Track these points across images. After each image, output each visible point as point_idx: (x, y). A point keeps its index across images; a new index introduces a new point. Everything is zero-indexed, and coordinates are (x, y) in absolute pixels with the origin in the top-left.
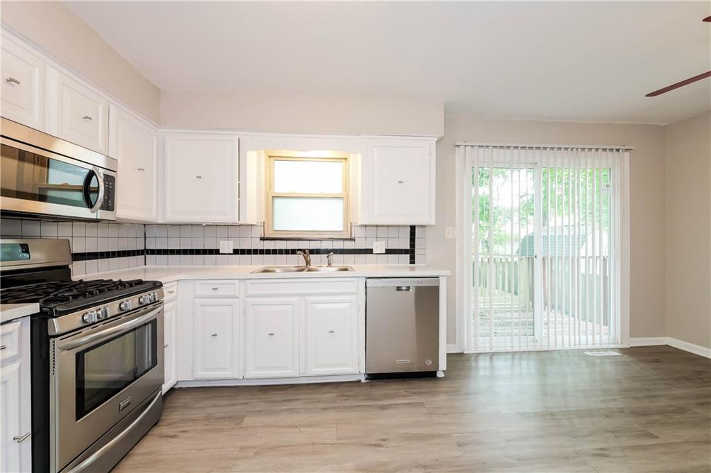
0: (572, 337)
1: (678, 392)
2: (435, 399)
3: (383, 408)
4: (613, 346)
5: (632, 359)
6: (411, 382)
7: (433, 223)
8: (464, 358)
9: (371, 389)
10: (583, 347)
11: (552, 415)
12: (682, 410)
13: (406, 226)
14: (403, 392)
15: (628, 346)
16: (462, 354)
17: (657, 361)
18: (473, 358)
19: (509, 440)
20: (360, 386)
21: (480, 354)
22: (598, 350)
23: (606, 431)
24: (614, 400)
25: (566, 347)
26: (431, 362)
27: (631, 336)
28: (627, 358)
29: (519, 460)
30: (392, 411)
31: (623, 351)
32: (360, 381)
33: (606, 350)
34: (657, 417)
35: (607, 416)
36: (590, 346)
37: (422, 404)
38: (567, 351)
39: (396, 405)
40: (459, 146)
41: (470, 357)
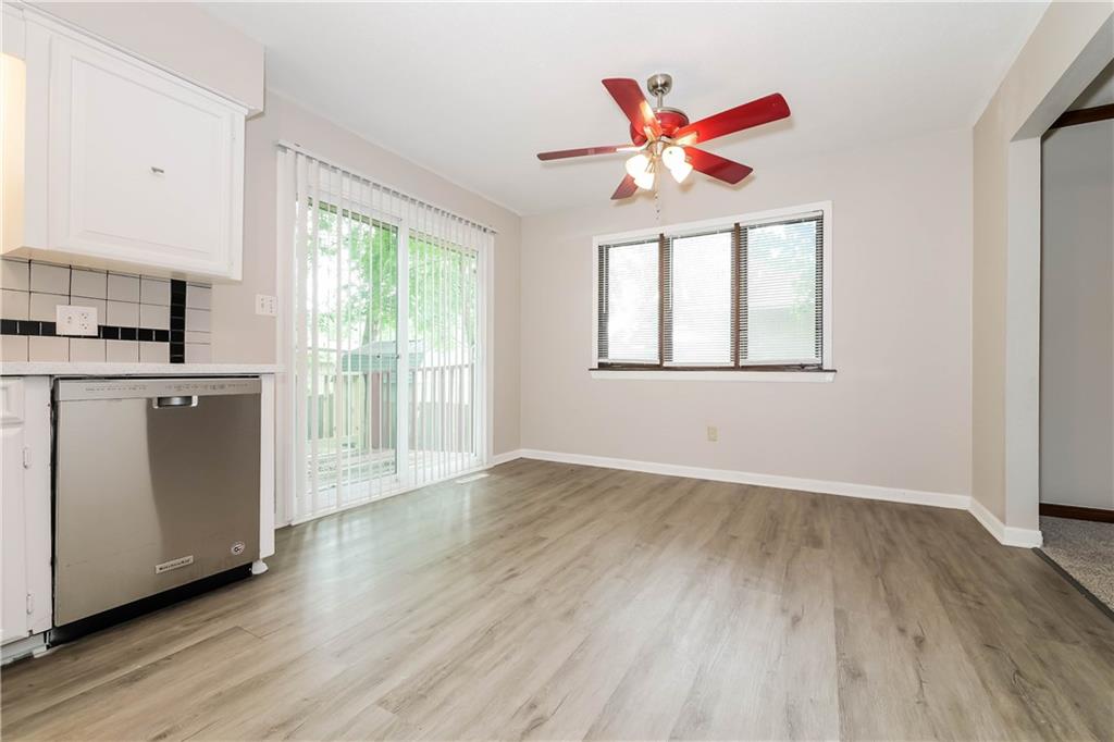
0: (442, 466)
1: (544, 494)
2: (262, 610)
3: (134, 678)
4: (480, 469)
5: (499, 477)
6: (193, 604)
7: (238, 276)
8: (294, 533)
9: (76, 659)
10: (453, 476)
11: (448, 558)
12: (553, 509)
13: (161, 280)
14: (178, 629)
15: (492, 466)
16: (289, 527)
17: (519, 474)
18: (309, 529)
19: (410, 611)
20: (35, 668)
21: (320, 519)
22: (467, 476)
23: (506, 551)
24: (501, 519)
25: (436, 480)
26: (241, 547)
27: (495, 454)
28: (495, 477)
29: (432, 627)
30: (161, 674)
31: (489, 471)
32: (28, 658)
33: (474, 474)
34: (539, 521)
35: (502, 537)
36: (460, 474)
37: (237, 629)
38: (436, 485)
39: (168, 658)
40: (284, 148)
41: (305, 527)
